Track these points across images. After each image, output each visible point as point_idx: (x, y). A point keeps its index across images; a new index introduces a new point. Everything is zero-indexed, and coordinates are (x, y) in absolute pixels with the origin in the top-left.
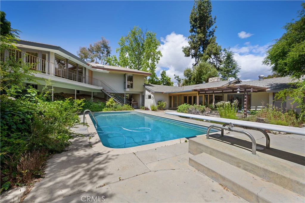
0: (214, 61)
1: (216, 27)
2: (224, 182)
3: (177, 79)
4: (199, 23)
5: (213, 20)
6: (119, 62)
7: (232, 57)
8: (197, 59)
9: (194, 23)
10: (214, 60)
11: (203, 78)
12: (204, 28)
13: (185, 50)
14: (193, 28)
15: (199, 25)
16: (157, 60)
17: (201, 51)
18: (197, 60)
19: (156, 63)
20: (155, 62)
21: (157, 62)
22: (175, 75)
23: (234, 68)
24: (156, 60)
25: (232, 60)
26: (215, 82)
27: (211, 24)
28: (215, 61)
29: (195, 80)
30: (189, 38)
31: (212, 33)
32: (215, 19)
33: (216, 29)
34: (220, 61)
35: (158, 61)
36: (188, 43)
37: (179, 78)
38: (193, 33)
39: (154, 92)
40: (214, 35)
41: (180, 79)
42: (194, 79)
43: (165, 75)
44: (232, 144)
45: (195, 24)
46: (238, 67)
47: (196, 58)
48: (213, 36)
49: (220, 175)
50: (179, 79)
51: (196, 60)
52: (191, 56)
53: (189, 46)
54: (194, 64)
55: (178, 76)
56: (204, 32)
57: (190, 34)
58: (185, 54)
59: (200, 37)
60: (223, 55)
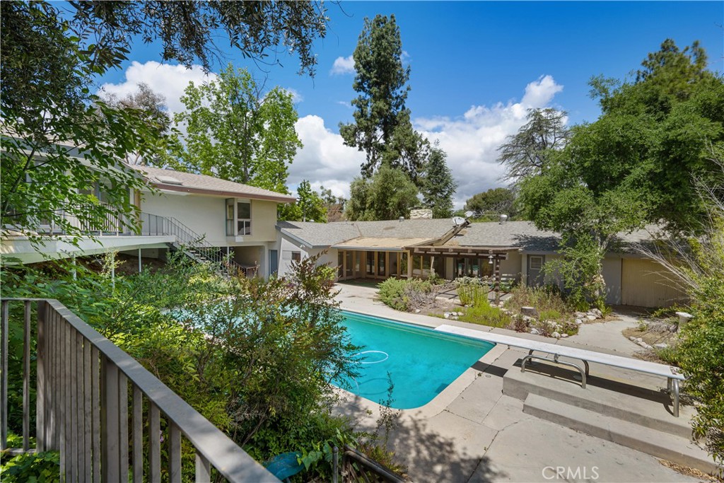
0: (406, 164)
1: (408, 89)
2: (575, 426)
3: (327, 196)
4: (375, 73)
5: (405, 74)
6: (188, 153)
7: (443, 162)
8: (371, 152)
9: (365, 71)
10: (406, 160)
11: (391, 204)
12: (387, 87)
13: (346, 132)
14: (363, 82)
15: (375, 79)
16: (289, 156)
17: (379, 138)
18: (371, 158)
19: (286, 162)
20: (284, 161)
21: (290, 159)
22: (322, 188)
23: (446, 184)
24: (286, 155)
25: (442, 167)
26: (425, 219)
27: (400, 80)
28: (408, 162)
29: (375, 206)
30: (355, 105)
31: (401, 100)
32: (408, 72)
33: (408, 92)
34: (419, 165)
35: (292, 157)
36: (354, 115)
37: (332, 194)
38: (362, 94)
39: (311, 247)
40: (405, 105)
41: (334, 197)
42: (372, 204)
43: (309, 192)
44: (552, 376)
45: (368, 75)
46: (453, 182)
47: (369, 151)
48: (404, 108)
49: (570, 419)
50: (331, 198)
51: (368, 156)
52: (357, 145)
53: (355, 123)
54: (365, 165)
55: (330, 191)
56: (385, 96)
57: (356, 95)
58: (346, 140)
59: (380, 108)
60: (422, 152)
